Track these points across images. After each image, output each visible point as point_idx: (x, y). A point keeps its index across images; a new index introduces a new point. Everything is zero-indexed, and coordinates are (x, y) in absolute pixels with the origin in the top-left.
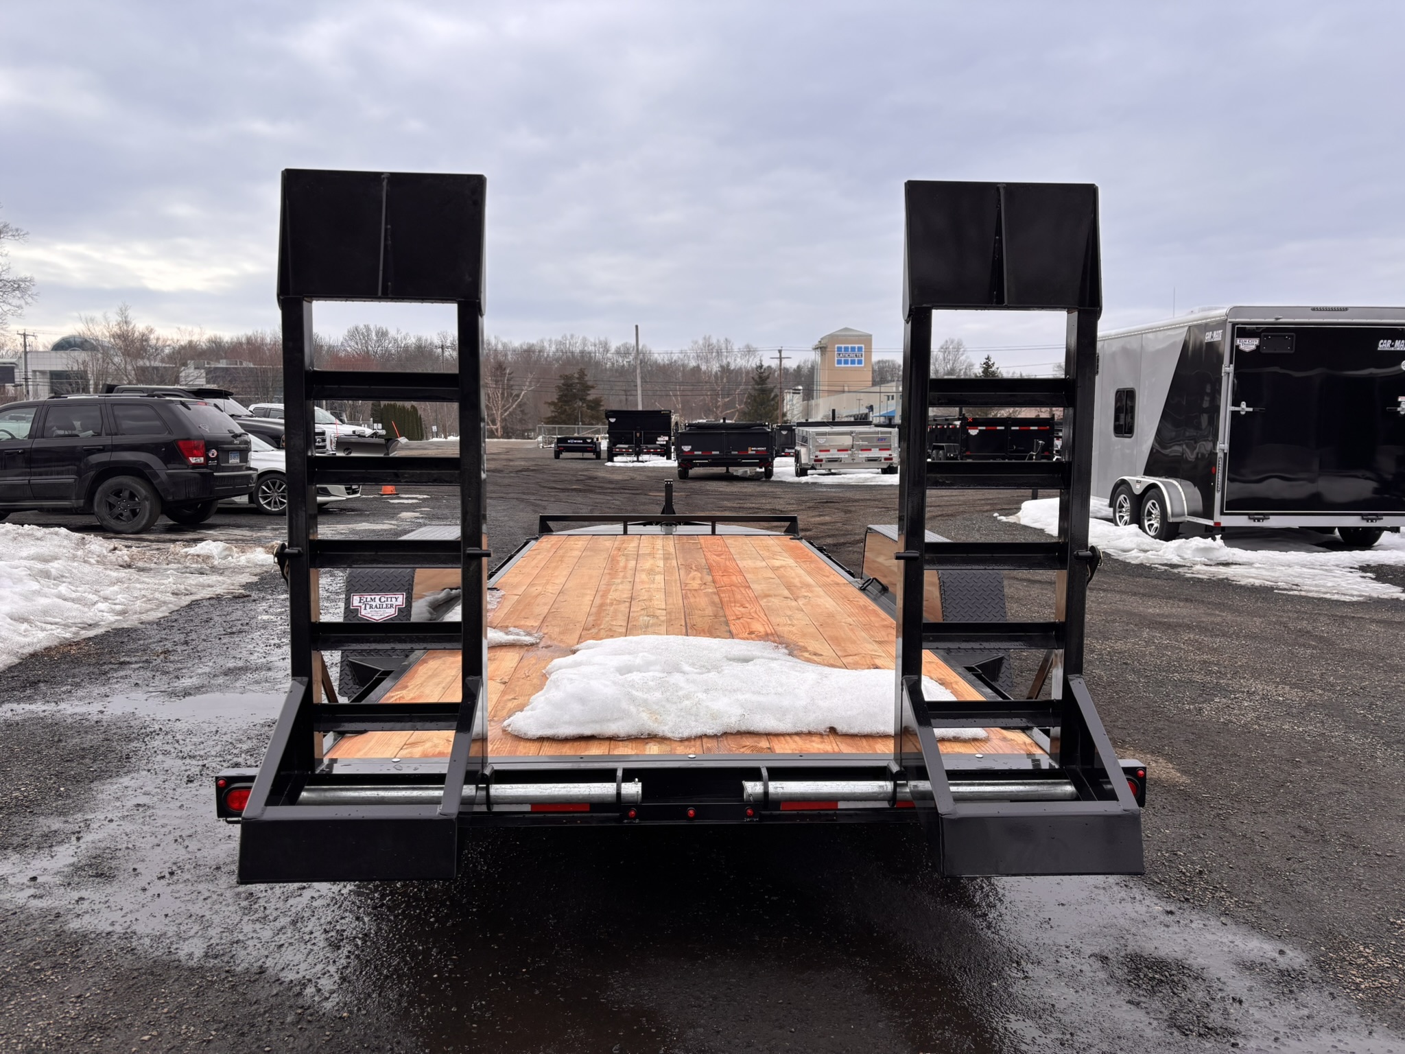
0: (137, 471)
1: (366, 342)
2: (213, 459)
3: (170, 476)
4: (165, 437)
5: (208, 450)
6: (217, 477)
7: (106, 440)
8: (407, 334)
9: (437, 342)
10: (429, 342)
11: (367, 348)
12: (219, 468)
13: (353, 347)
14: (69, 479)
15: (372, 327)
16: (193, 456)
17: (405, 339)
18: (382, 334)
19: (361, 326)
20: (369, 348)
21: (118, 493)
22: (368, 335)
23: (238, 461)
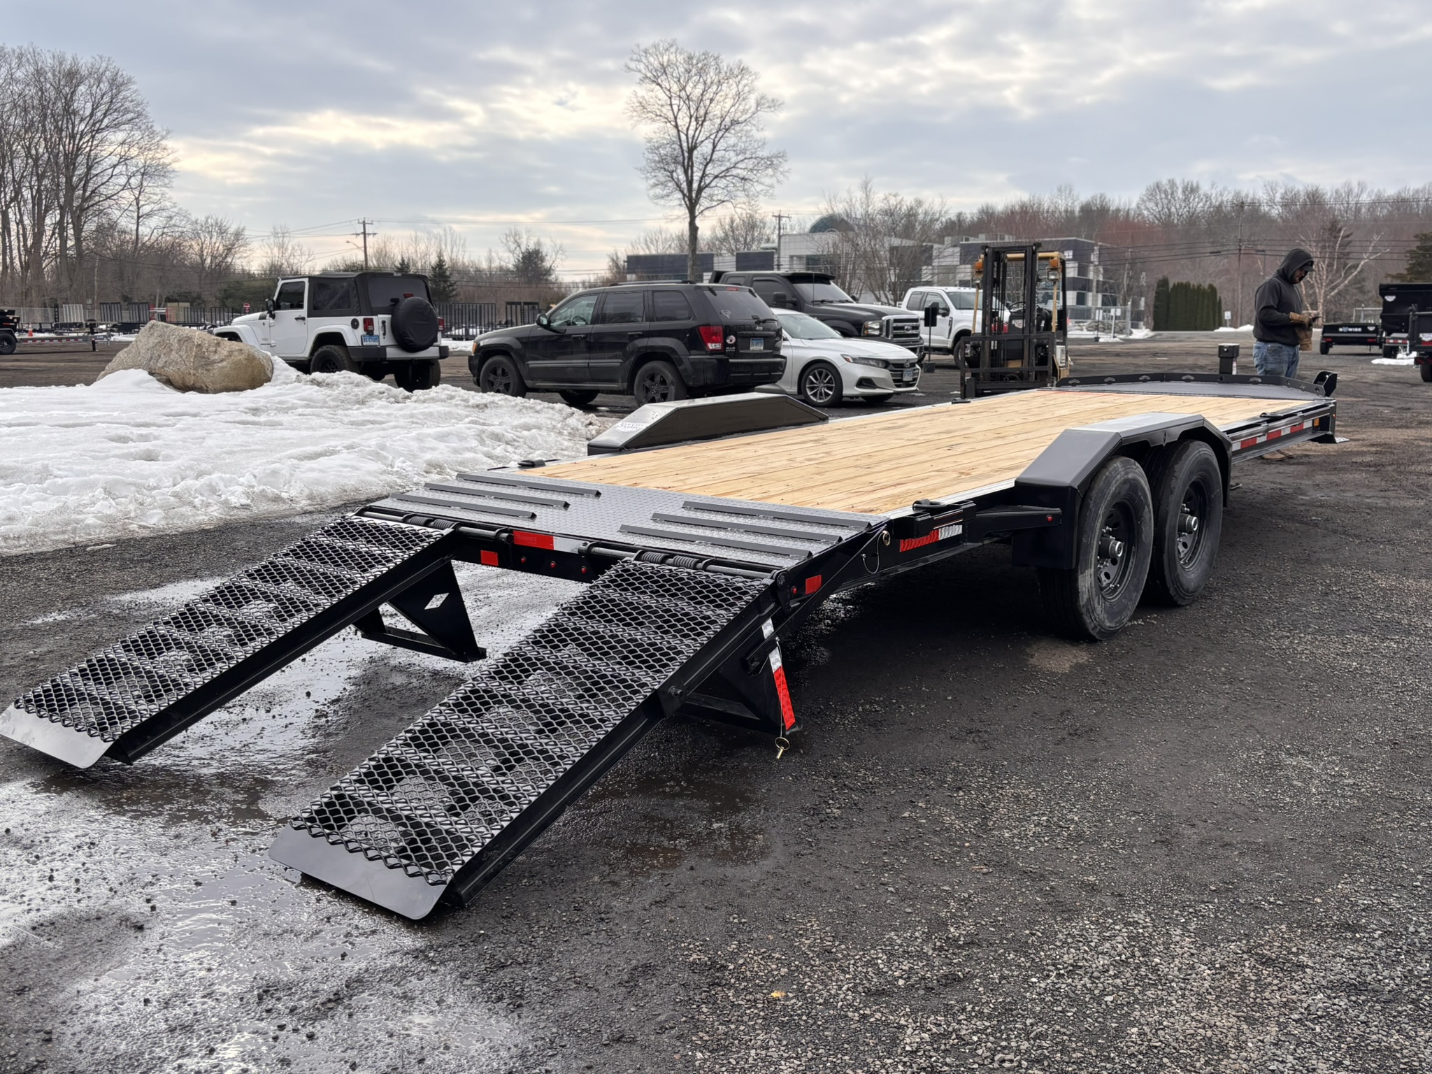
0: (665, 355)
1: (1170, 202)
2: (731, 346)
3: (693, 363)
4: (691, 323)
5: (725, 337)
6: (733, 363)
7: (646, 325)
8: (1225, 189)
9: (1262, 195)
10: (1251, 196)
11: (1169, 210)
12: (736, 355)
13: (1150, 211)
14: (616, 363)
15: (1178, 182)
16: (712, 342)
17: (1221, 195)
18: (1191, 190)
19: (1164, 181)
20: (1173, 209)
21: (652, 378)
22: (1172, 193)
23: (762, 348)
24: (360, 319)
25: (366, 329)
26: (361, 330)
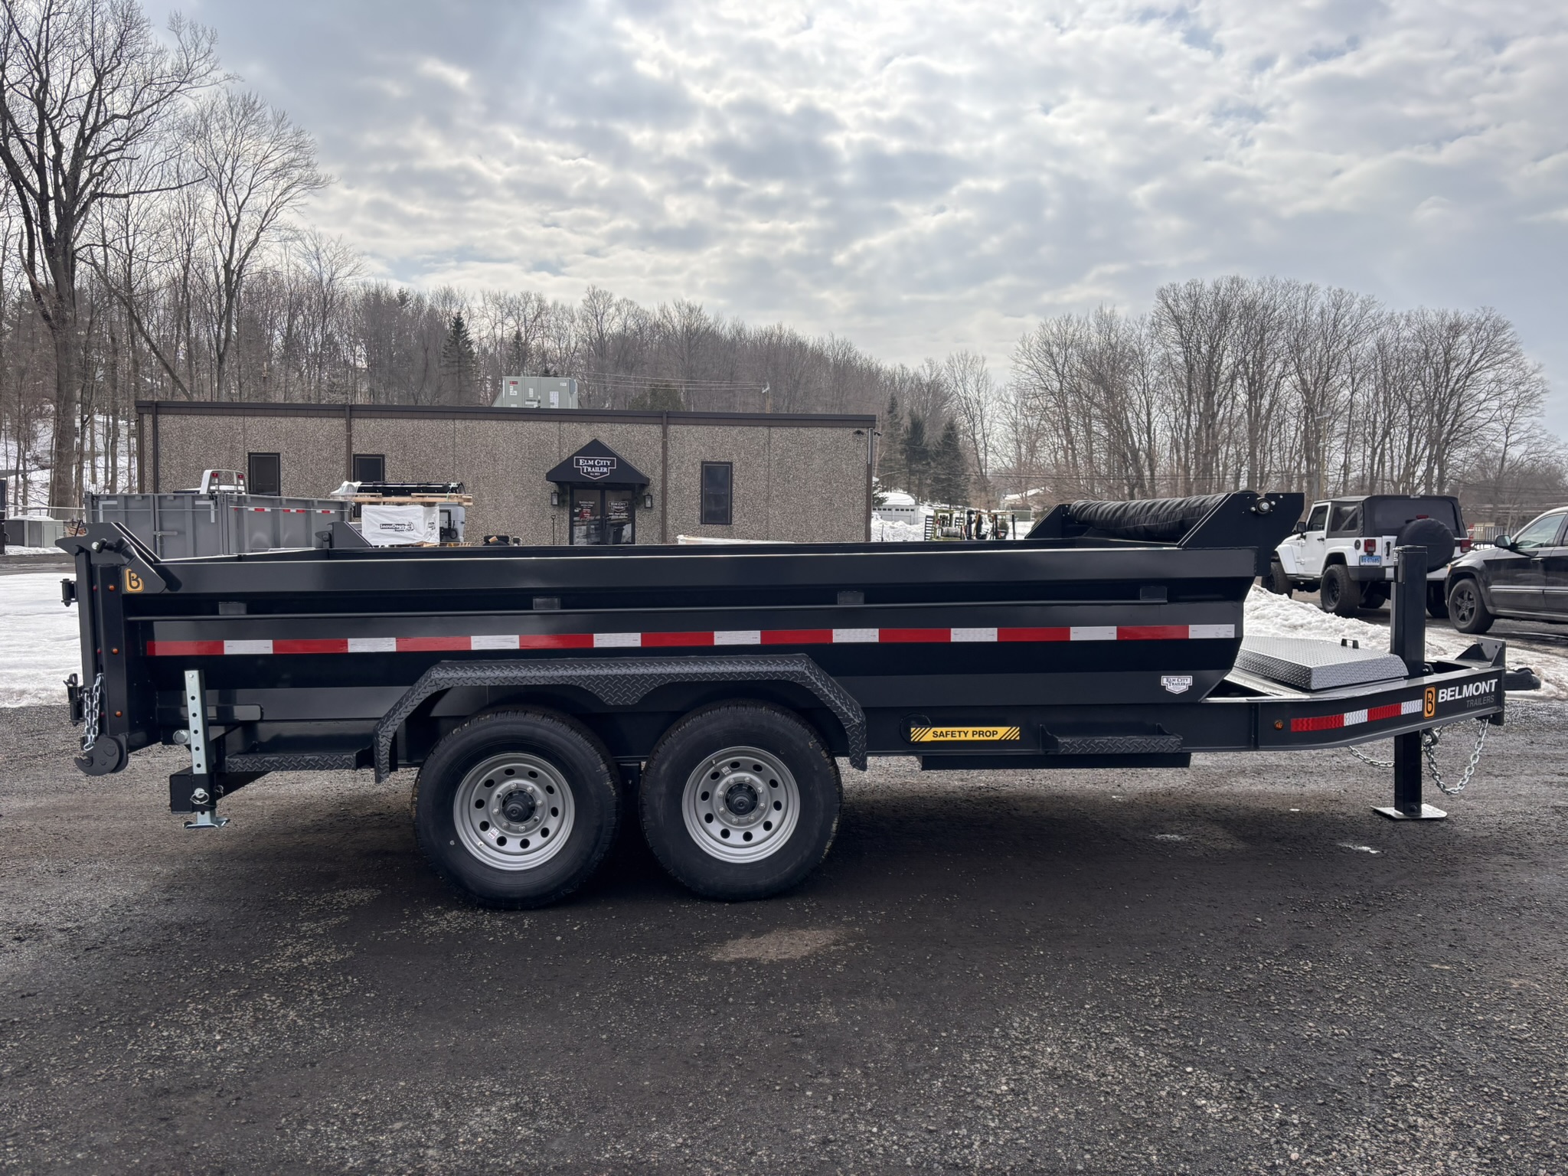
24: (1362, 540)
25: (1366, 550)
26: (1361, 552)
